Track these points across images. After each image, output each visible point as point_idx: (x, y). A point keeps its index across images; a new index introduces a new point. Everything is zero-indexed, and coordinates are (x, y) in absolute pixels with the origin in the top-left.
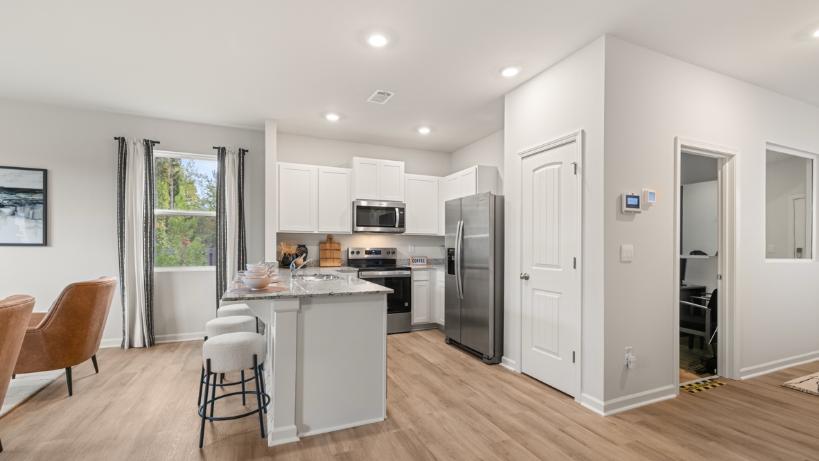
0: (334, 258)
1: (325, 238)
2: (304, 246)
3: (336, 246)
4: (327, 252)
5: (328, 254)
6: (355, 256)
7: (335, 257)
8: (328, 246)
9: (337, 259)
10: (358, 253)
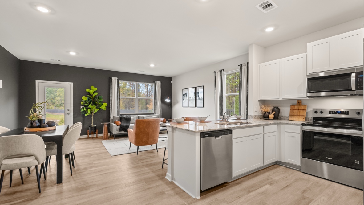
0: (299, 116)
1: (295, 102)
2: (277, 108)
3: (302, 107)
4: (295, 111)
5: (296, 112)
6: (319, 115)
7: (301, 114)
8: (296, 107)
9: (302, 116)
10: (321, 112)
